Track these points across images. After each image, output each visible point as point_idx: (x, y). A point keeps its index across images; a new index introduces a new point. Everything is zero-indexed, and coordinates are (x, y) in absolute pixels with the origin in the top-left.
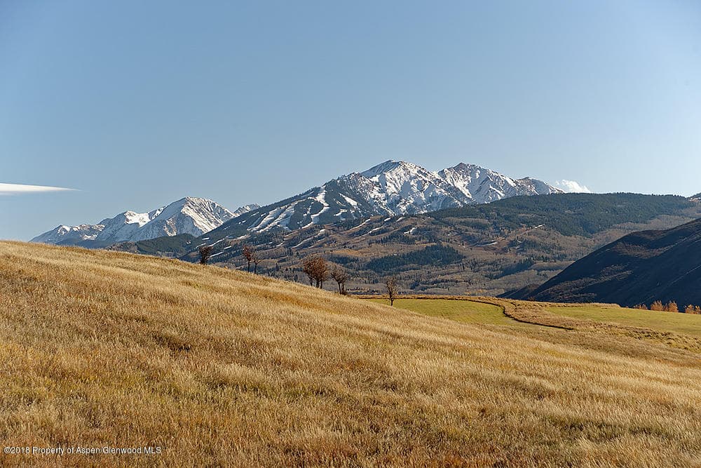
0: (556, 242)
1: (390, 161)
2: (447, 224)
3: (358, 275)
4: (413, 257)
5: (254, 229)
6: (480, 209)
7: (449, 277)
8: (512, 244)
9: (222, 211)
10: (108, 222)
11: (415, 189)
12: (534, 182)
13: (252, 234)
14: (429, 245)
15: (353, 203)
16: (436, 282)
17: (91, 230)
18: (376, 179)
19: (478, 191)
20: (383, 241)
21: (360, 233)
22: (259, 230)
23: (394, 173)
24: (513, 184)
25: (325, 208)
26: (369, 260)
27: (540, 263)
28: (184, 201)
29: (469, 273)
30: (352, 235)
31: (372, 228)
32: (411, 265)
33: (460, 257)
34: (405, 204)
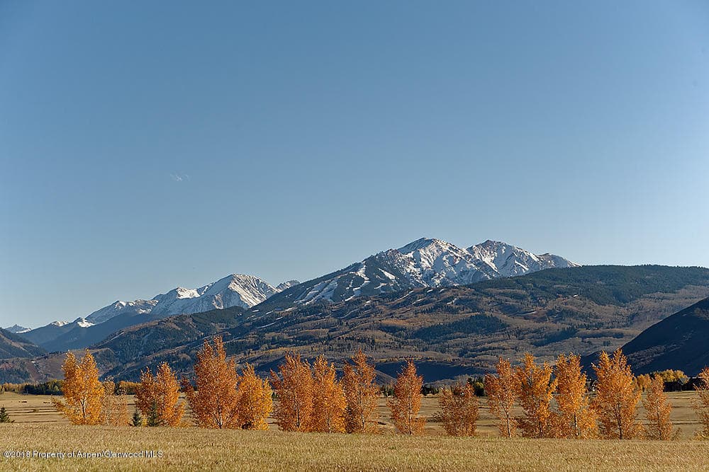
0: (592, 311)
1: (423, 238)
2: (487, 295)
3: (407, 344)
4: (457, 326)
5: (301, 301)
6: (517, 281)
7: (496, 345)
8: (550, 313)
9: (266, 287)
10: (161, 298)
11: (447, 264)
12: (553, 257)
13: (299, 306)
14: (473, 314)
15: (391, 277)
16: (484, 349)
17: (146, 305)
18: (410, 255)
19: (504, 266)
20: (429, 311)
21: (404, 304)
22: (305, 302)
23: (427, 249)
24: (536, 260)
25: (365, 282)
26: (416, 329)
27: (583, 331)
28: (231, 278)
29: (514, 341)
30: (396, 307)
31: (416, 299)
32: (458, 333)
33: (504, 326)
34: (439, 277)
